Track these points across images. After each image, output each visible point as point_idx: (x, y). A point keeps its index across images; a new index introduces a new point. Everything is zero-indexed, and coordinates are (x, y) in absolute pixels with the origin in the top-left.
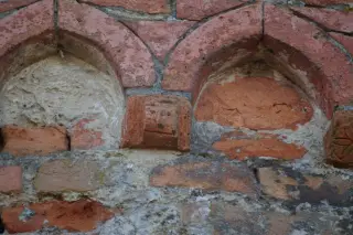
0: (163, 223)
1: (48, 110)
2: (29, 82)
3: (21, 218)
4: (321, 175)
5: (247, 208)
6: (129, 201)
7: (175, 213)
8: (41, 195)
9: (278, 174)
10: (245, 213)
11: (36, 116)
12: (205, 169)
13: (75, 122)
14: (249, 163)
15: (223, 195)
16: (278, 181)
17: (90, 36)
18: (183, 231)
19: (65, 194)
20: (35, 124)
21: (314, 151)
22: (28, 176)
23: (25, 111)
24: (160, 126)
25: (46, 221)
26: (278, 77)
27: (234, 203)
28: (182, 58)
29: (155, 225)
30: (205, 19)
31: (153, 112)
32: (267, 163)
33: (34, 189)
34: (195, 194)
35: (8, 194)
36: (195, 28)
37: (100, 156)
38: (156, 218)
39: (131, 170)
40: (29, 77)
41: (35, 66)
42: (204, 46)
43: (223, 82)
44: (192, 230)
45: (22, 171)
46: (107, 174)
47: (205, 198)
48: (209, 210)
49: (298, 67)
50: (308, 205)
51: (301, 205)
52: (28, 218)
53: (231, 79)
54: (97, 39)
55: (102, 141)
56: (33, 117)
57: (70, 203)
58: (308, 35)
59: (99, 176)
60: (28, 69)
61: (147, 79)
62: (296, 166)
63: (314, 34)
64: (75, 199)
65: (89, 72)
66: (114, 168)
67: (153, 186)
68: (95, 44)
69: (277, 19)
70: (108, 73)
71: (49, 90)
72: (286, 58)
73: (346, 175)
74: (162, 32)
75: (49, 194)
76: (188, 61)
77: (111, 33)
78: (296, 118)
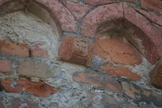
0: (81, 100)
1: (20, 36)
2: (9, 21)
3: (12, 86)
4: (149, 90)
5: (118, 99)
6: (63, 86)
7: (86, 96)
8: (21, 76)
9: (130, 86)
10: (117, 101)
11: (14, 38)
12: (98, 77)
13: (34, 44)
14: (117, 79)
15: (106, 91)
16: (130, 89)
17: (43, 3)
18: (90, 105)
19: (32, 78)
20: (13, 42)
21: (145, 78)
22: (14, 66)
23: (9, 35)
24: (81, 52)
25: (24, 89)
26: (125, 41)
27: (112, 96)
28: (88, 22)
29: (77, 100)
30: (97, 6)
31: (78, 45)
32: (125, 80)
33: (17, 72)
34: (94, 88)
35: (4, 73)
36: (92, 9)
37: (48, 63)
38: (77, 97)
39: (64, 72)
40: (9, 19)
41: (12, 14)
42: (98, 19)
43: (101, 38)
44: (94, 105)
45: (11, 63)
46: (53, 71)
47: (99, 91)
48: (101, 97)
49: (138, 37)
50: (145, 103)
51: (142, 103)
52: (15, 86)
53: (104, 37)
54: (47, 6)
55: (48, 56)
56: (12, 39)
57: (34, 82)
58: (144, 23)
59: (49, 72)
60: (8, 15)
61: (73, 29)
62: (138, 84)
63: (146, 22)
64: (37, 81)
65: (39, 21)
66: (56, 69)
67: (75, 81)
68: (46, 8)
69: (130, 12)
70: (49, 24)
71: (20, 27)
72: (132, 31)
73: (160, 92)
74: (78, 8)
75: (24, 77)
76: (92, 24)
77: (54, 4)
78: (134, 61)
